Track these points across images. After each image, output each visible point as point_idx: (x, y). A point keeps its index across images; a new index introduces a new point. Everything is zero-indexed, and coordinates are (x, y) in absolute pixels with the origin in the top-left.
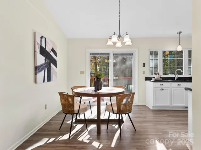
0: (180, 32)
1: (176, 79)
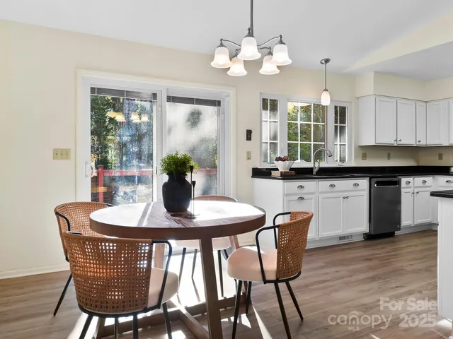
0: (327, 61)
1: (315, 170)
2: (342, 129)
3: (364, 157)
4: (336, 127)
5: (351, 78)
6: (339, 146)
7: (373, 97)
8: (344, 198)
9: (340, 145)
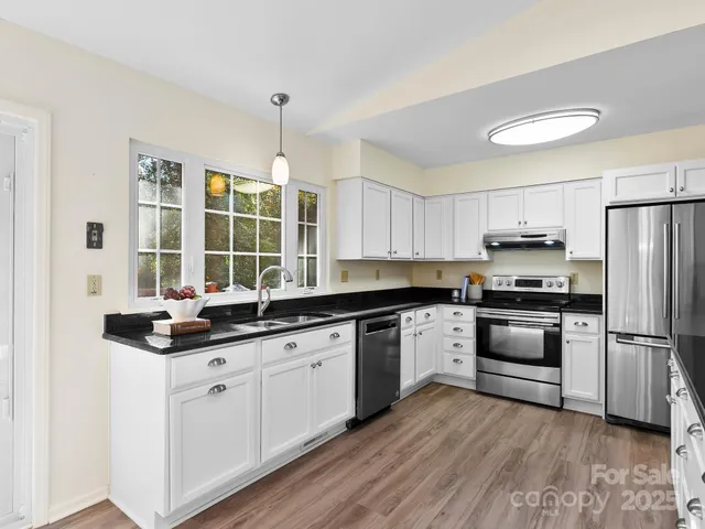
2: (312, 230)
3: (345, 278)
4: (301, 227)
5: (326, 145)
6: (305, 260)
7: (360, 181)
8: (313, 366)
9: (308, 258)
